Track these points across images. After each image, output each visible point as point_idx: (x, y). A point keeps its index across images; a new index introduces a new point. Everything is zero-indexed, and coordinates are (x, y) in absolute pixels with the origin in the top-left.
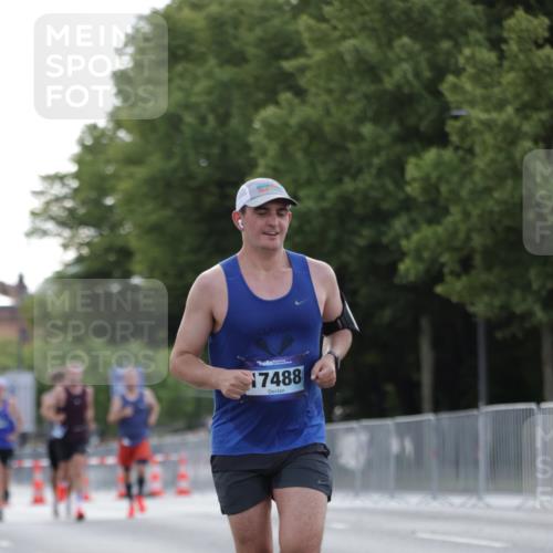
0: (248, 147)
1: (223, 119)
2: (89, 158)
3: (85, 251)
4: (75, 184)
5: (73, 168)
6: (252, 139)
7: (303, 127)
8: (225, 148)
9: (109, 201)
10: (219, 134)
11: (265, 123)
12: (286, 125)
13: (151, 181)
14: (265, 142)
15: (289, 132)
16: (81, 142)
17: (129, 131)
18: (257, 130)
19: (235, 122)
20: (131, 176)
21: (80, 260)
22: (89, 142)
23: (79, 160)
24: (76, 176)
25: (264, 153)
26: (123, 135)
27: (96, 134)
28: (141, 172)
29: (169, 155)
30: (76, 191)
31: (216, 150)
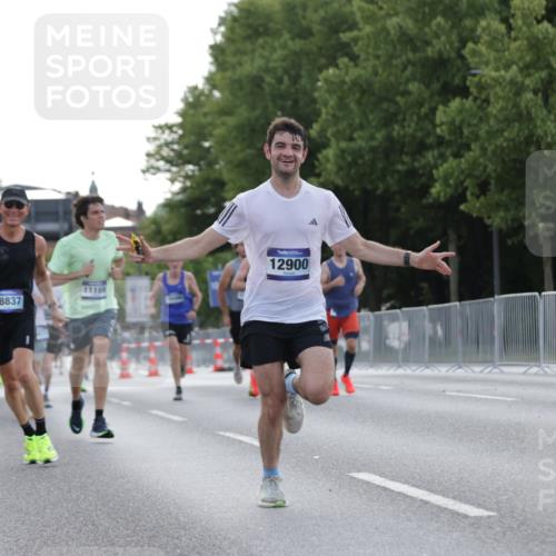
0: (314, 101)
1: (295, 79)
2: (191, 112)
3: (188, 184)
4: (180, 132)
5: (179, 120)
6: (316, 95)
7: (355, 83)
8: (296, 102)
9: (207, 144)
10: (293, 90)
11: (326, 81)
12: (343, 82)
13: (240, 128)
14: (327, 95)
15: (345, 87)
16: (185, 100)
17: (221, 91)
18: (321, 87)
19: (304, 81)
20: (224, 124)
21: (184, 190)
22: (191, 100)
23: (183, 114)
24: (181, 126)
25: (326, 105)
26: (217, 94)
27: (197, 93)
28: (231, 121)
29: (253, 108)
30: (181, 137)
31: (290, 103)
